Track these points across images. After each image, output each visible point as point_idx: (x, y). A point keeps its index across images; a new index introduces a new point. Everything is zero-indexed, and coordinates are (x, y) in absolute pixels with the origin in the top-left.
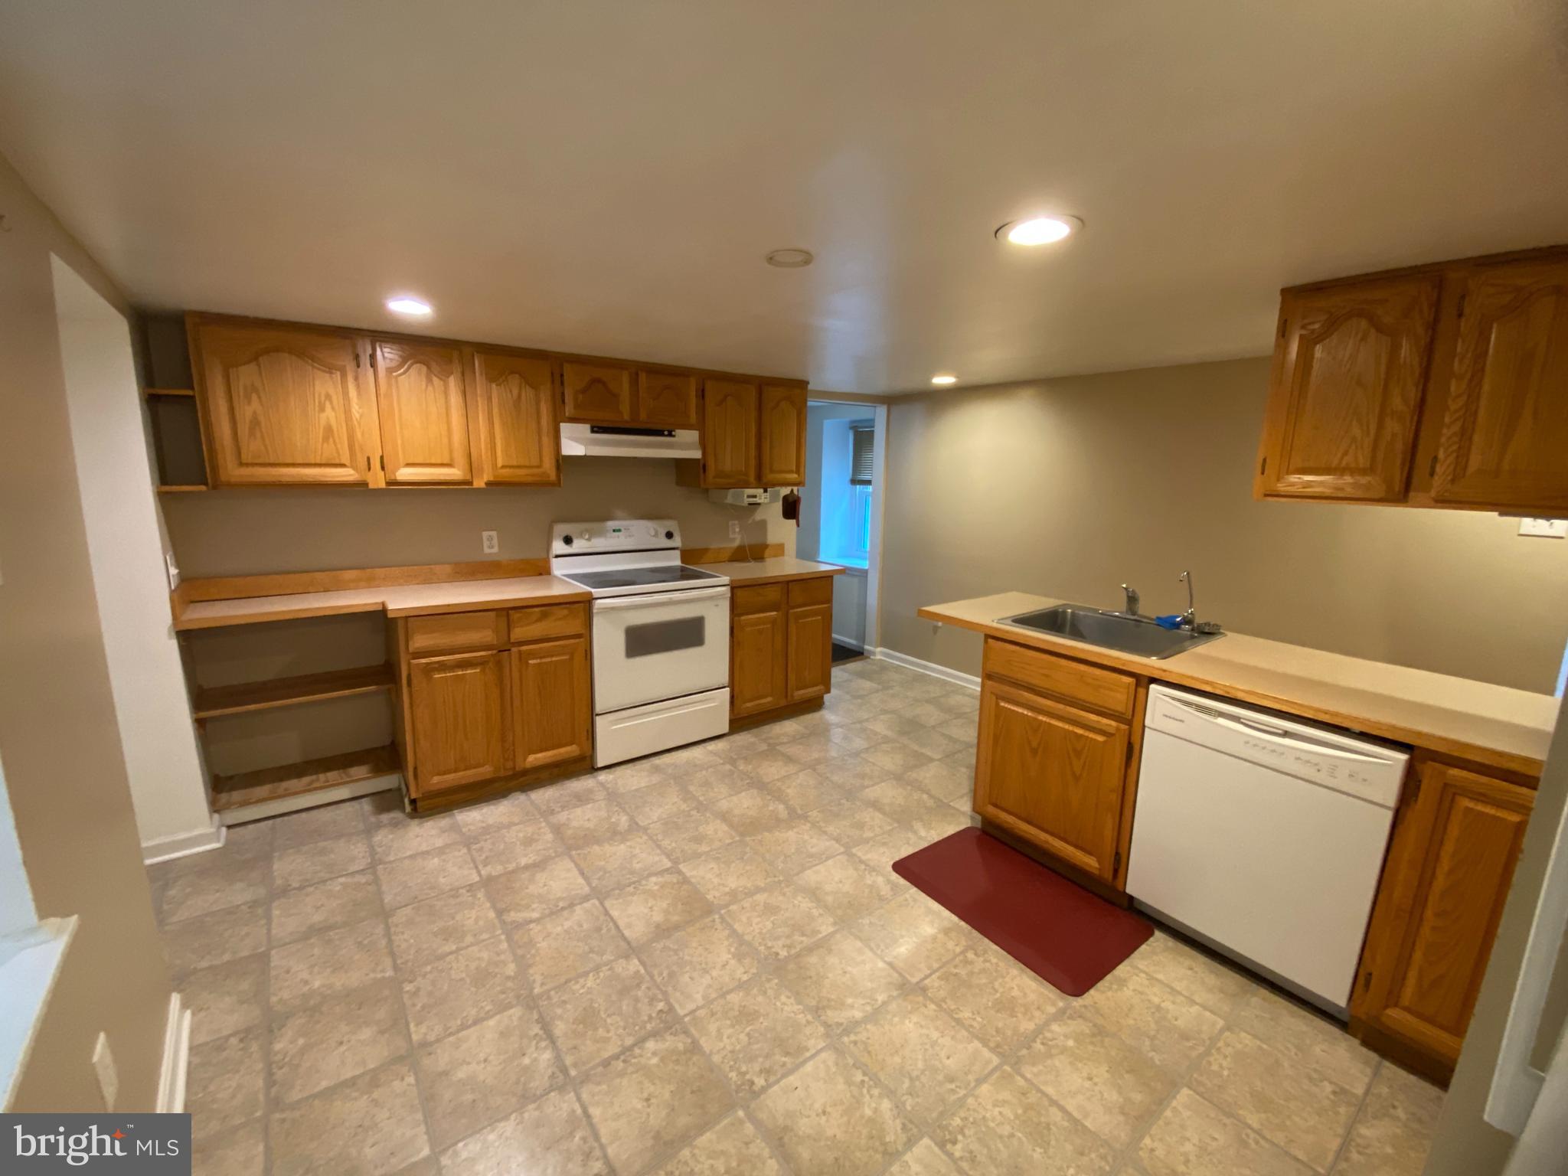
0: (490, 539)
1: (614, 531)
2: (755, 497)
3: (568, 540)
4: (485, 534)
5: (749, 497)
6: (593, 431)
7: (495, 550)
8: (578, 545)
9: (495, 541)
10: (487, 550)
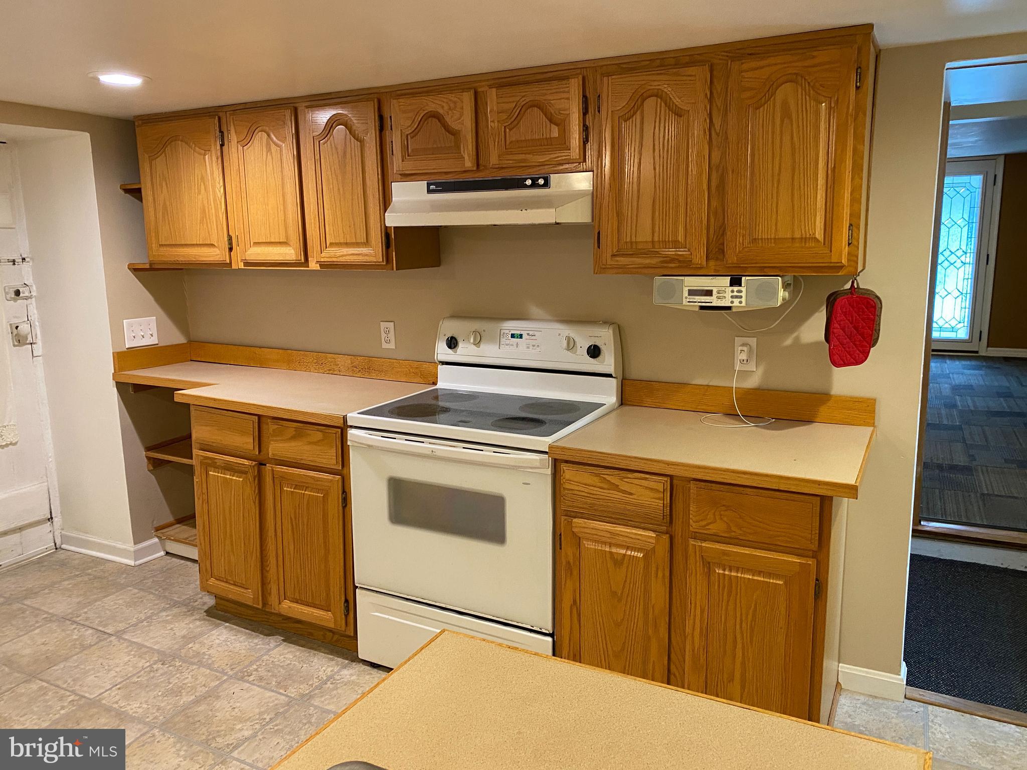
0: (387, 332)
1: (513, 336)
2: (709, 293)
3: (452, 343)
4: (383, 325)
5: (692, 293)
6: (429, 191)
7: (392, 346)
8: (464, 352)
9: (392, 336)
10: (385, 346)
